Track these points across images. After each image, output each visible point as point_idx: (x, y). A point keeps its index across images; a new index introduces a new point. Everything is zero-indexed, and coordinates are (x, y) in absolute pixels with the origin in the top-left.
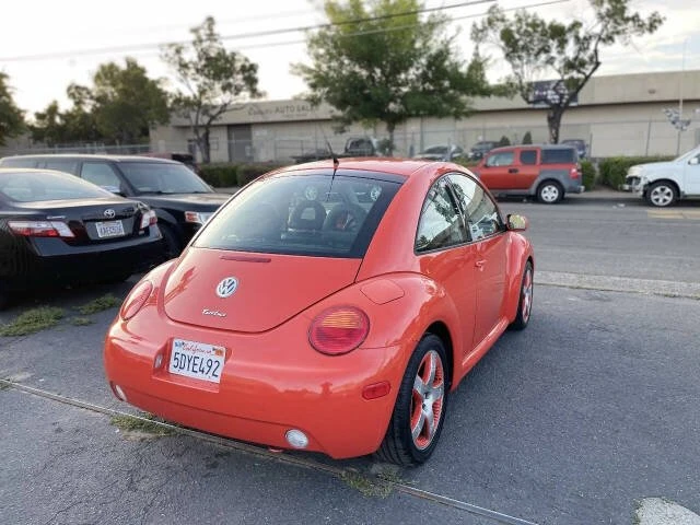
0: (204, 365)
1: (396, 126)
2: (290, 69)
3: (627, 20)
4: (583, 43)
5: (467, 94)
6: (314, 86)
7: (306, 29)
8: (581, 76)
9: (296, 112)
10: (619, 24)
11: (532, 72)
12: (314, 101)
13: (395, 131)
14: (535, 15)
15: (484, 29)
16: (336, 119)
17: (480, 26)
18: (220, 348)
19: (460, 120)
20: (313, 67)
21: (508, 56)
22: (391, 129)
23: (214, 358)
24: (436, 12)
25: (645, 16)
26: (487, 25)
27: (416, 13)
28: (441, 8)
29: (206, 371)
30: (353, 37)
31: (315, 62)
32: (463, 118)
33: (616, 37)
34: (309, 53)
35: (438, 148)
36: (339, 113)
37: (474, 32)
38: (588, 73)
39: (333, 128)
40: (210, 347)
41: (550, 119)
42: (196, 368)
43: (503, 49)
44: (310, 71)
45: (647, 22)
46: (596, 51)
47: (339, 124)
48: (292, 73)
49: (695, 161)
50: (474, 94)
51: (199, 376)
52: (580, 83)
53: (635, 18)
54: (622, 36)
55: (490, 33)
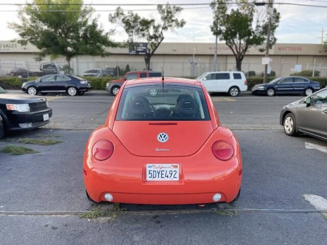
0: (168, 173)
1: (71, 59)
2: (8, 25)
3: (173, 21)
4: (156, 28)
5: (106, 46)
6: (22, 35)
7: (20, 5)
8: (157, 42)
9: (2, 48)
10: (169, 22)
11: (138, 39)
12: (23, 43)
13: (71, 61)
14: (136, 15)
15: (114, 17)
16: (35, 53)
17: (113, 15)
18: (175, 165)
19: (104, 57)
20: (21, 25)
21: (127, 31)
22: (68, 60)
23: (173, 170)
24: (88, 6)
25: (179, 20)
26: (116, 15)
27: (81, 5)
28: (91, 5)
29: (169, 177)
30: (48, 12)
31: (22, 22)
32: (106, 57)
33: (169, 28)
34: (19, 17)
35: (93, 70)
36: (38, 50)
37: (110, 18)
38: (159, 41)
39: (34, 58)
40: (170, 165)
41: (146, 60)
42: (163, 176)
43: (124, 27)
44: (20, 27)
45: (180, 23)
46: (162, 33)
47: (38, 56)
48: (8, 27)
49: (205, 79)
50: (109, 46)
51: (166, 179)
52: (157, 45)
53: (176, 21)
54: (171, 27)
55: (117, 19)
